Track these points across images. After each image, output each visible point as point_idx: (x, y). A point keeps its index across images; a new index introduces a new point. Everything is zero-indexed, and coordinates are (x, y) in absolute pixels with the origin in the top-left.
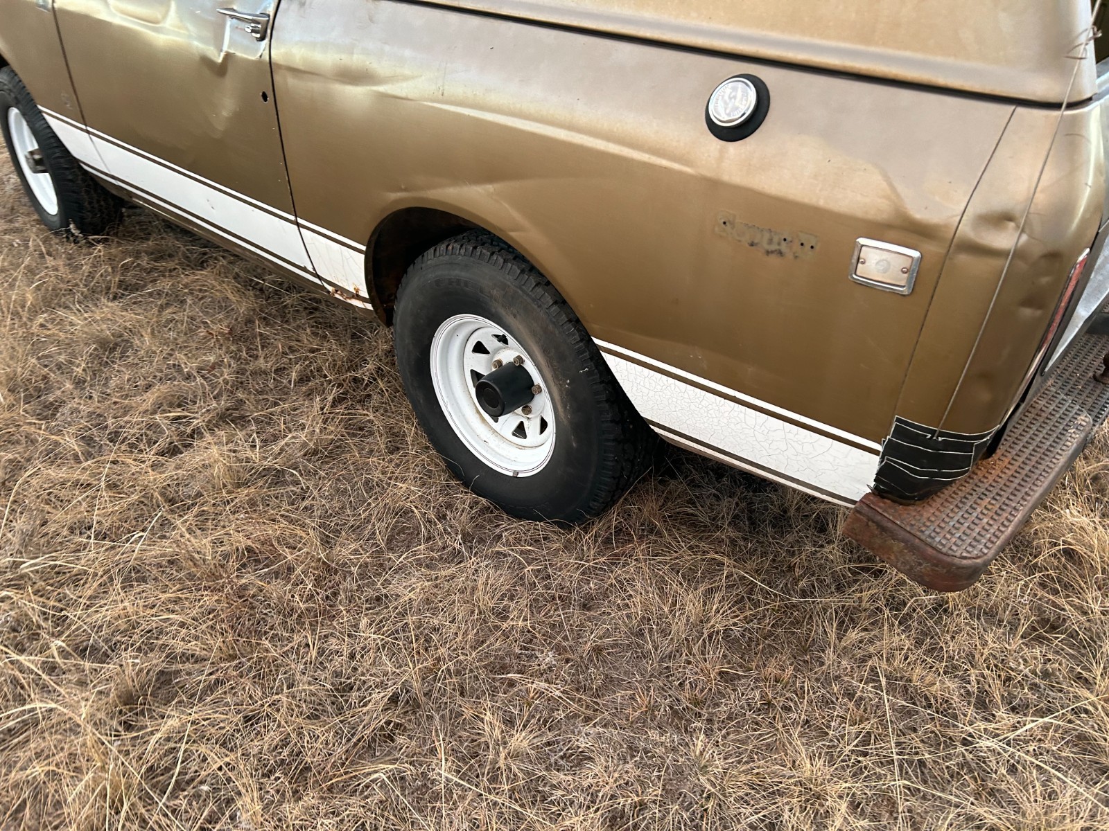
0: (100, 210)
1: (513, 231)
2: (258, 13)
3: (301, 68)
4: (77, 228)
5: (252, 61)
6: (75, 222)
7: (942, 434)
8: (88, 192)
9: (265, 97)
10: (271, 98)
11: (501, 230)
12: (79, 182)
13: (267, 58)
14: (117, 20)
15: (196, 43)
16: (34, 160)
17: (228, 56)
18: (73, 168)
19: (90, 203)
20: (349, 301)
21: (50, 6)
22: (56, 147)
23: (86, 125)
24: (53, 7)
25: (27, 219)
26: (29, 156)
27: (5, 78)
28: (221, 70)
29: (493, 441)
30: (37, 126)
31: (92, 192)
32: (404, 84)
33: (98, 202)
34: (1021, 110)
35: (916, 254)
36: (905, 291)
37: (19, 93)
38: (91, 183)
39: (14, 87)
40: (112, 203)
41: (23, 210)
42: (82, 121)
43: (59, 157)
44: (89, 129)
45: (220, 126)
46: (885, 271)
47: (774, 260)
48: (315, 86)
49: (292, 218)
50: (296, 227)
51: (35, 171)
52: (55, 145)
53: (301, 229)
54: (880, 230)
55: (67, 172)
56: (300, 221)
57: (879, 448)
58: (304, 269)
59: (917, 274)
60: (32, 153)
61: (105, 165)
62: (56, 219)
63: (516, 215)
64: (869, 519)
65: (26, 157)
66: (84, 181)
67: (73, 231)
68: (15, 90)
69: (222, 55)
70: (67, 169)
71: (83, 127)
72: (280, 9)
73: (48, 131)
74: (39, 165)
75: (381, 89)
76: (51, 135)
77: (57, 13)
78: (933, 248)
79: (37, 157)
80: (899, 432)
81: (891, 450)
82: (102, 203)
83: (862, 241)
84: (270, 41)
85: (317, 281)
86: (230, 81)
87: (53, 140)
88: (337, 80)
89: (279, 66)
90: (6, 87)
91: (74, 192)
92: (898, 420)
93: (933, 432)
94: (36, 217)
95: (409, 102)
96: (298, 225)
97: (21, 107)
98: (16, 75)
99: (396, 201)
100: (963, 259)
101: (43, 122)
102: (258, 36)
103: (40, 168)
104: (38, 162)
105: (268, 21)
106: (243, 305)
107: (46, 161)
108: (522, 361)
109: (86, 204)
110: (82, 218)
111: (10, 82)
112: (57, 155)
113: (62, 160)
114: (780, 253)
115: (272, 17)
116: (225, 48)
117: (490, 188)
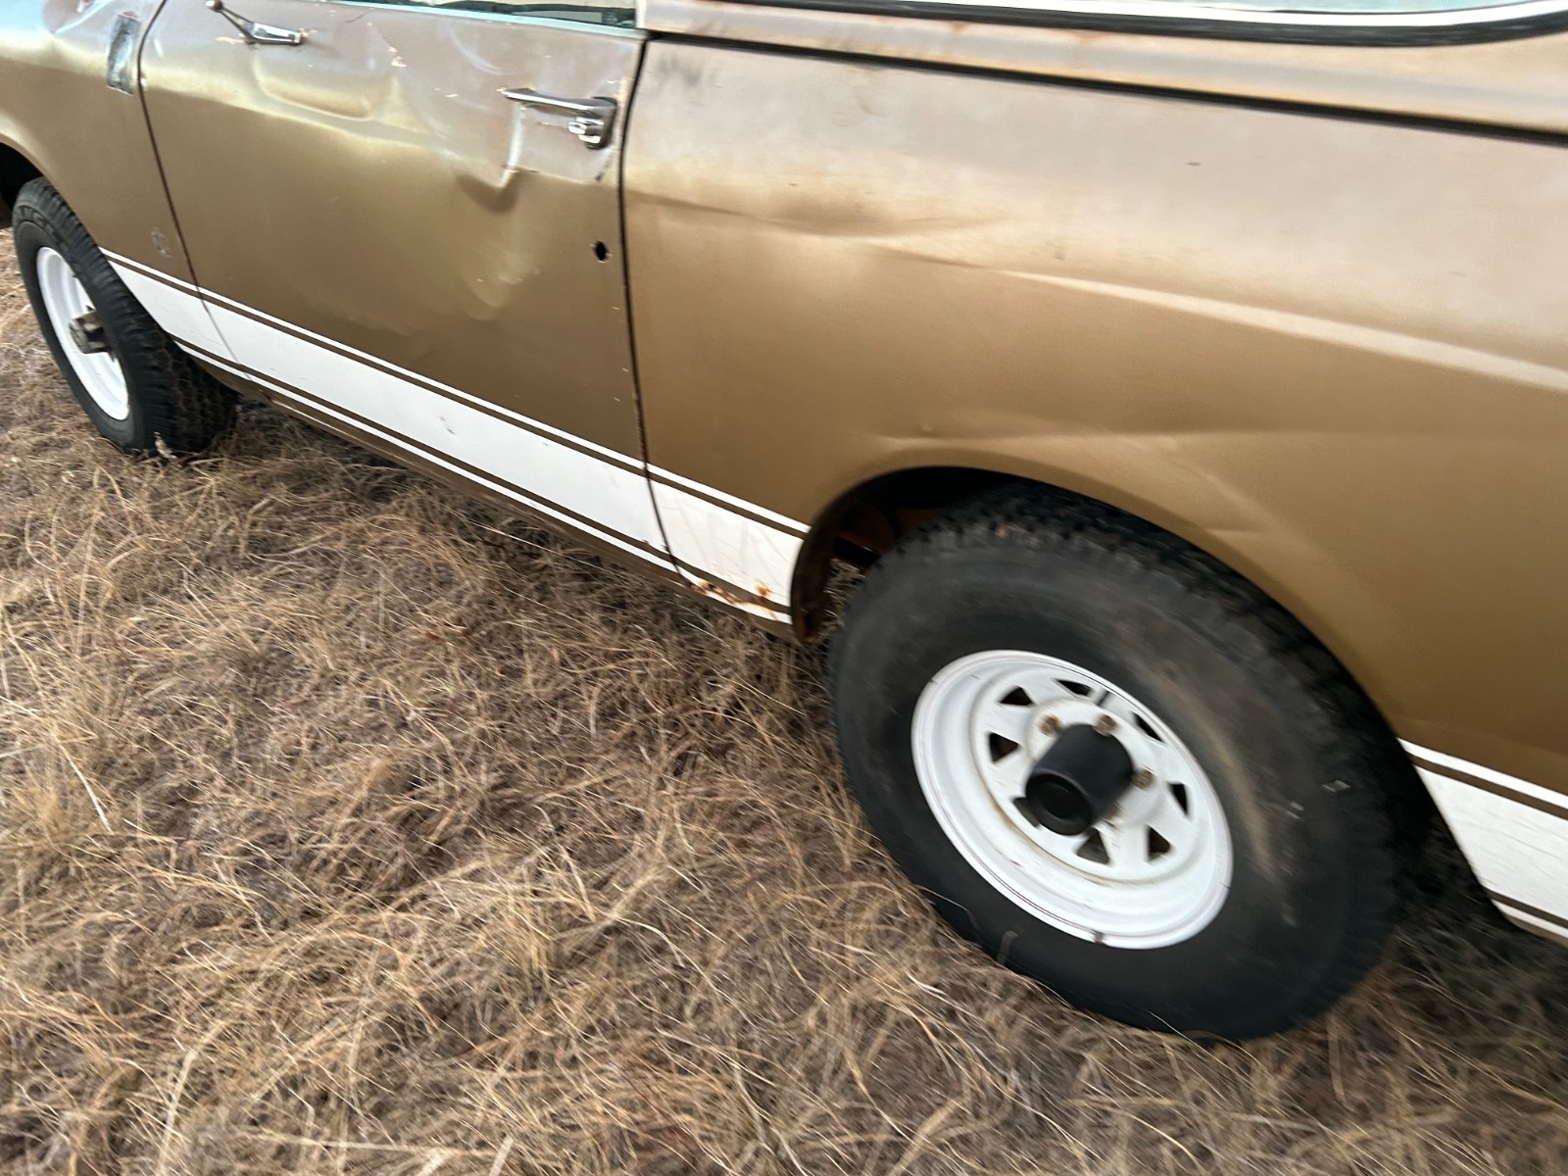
0: (203, 413)
1: (1221, 526)
2: (588, 96)
3: (694, 199)
4: (169, 445)
5: (579, 186)
6: (163, 438)
8: (183, 385)
9: (601, 251)
10: (615, 252)
12: (170, 369)
13: (613, 181)
14: (272, 112)
15: (448, 154)
16: (87, 333)
17: (520, 177)
18: (160, 347)
19: (187, 402)
20: (738, 606)
21: (134, 83)
22: (132, 314)
23: (197, 285)
24: (140, 85)
25: (67, 423)
26: (76, 326)
27: (35, 200)
28: (502, 201)
29: (1032, 864)
30: (96, 280)
31: (190, 384)
32: (956, 236)
33: (199, 399)
37: (63, 226)
38: (188, 370)
39: (53, 216)
40: (219, 397)
41: (61, 407)
42: (191, 279)
43: (132, 332)
44: (203, 291)
45: (493, 300)
48: (729, 235)
49: (639, 464)
50: (643, 480)
51: (87, 350)
52: (129, 311)
53: (653, 483)
55: (150, 355)
56: (652, 469)
58: (644, 546)
60: (81, 321)
61: (230, 350)
62: (123, 427)
63: (1237, 498)
65: (71, 328)
66: (176, 366)
67: (161, 452)
68: (53, 222)
69: (507, 174)
70: (148, 349)
71: (193, 288)
72: (641, 89)
73: (117, 288)
74: (95, 339)
75: (894, 243)
76: (120, 295)
77: (146, 96)
79: (90, 327)
82: (206, 401)
84: (622, 149)
85: (669, 566)
86: (519, 222)
87: (124, 303)
88: (780, 225)
89: (642, 198)
90: (36, 215)
91: (162, 387)
94: (83, 418)
95: (966, 271)
96: (648, 475)
97: (66, 249)
98: (55, 193)
99: (903, 454)
101: (106, 273)
102: (596, 140)
103: (95, 345)
104: (92, 336)
105: (615, 113)
106: (475, 577)
107: (108, 333)
108: (1113, 726)
109: (180, 405)
110: (173, 428)
111: (44, 207)
112: (131, 327)
113: (141, 336)
115: (622, 105)
116: (514, 161)
117: (1169, 442)
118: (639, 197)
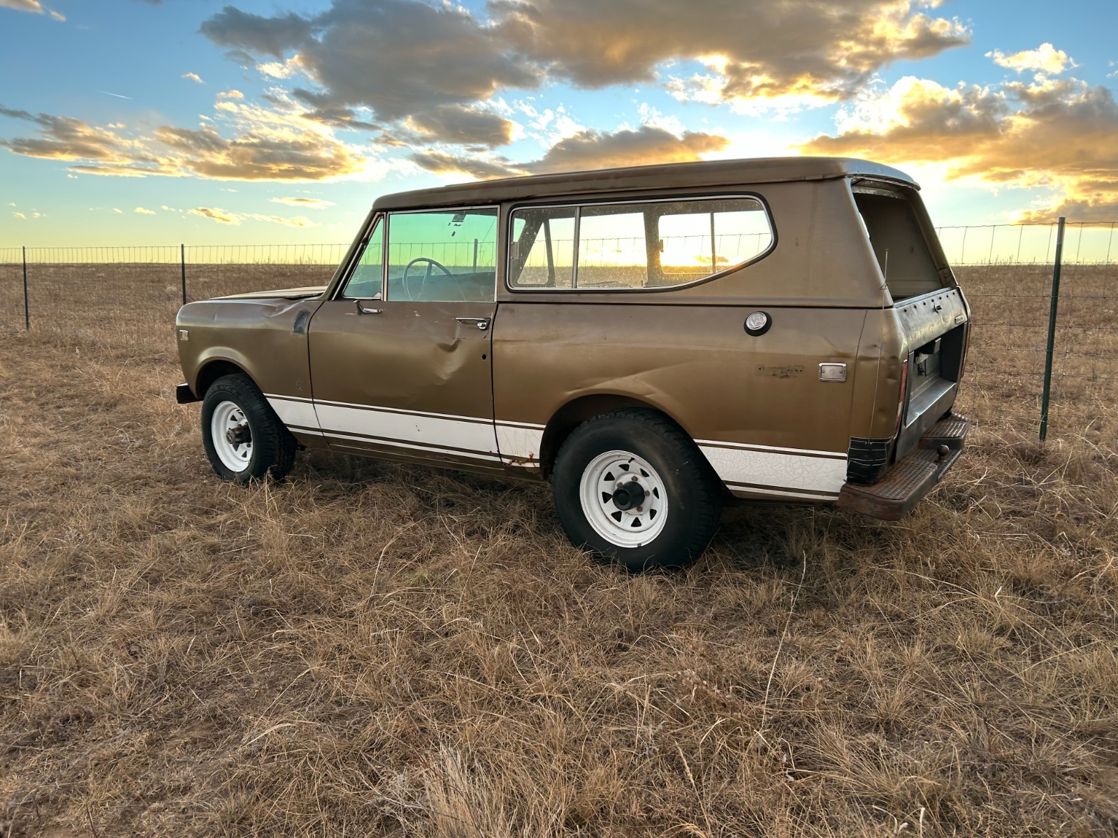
0: (283, 463)
1: (647, 394)
3: (513, 339)
7: (871, 441)
10: (488, 357)
11: (640, 395)
12: (277, 443)
13: (490, 338)
15: (434, 337)
16: (235, 435)
17: (459, 341)
18: (274, 434)
20: (523, 465)
21: (305, 331)
23: (313, 398)
24: (308, 332)
26: (231, 432)
28: (452, 348)
29: (619, 533)
32: (581, 338)
34: (869, 311)
35: (844, 365)
36: (843, 380)
42: (312, 396)
44: (317, 400)
45: (446, 378)
46: (833, 374)
47: (785, 380)
49: (492, 421)
50: (493, 425)
53: (496, 426)
54: (827, 359)
56: (496, 421)
57: (846, 455)
58: (490, 454)
59: (846, 372)
60: (233, 430)
61: (319, 423)
63: (650, 386)
64: (849, 493)
69: (455, 341)
71: (310, 400)
72: (497, 315)
75: (567, 342)
77: (310, 335)
78: (851, 361)
79: (237, 432)
80: (853, 444)
81: (851, 454)
83: (821, 365)
84: (492, 329)
85: (498, 459)
88: (537, 342)
90: (228, 387)
92: (852, 439)
93: (867, 440)
96: (495, 424)
97: (241, 398)
100: (863, 363)
102: (484, 328)
103: (237, 440)
104: (237, 436)
105: (490, 321)
108: (637, 479)
114: (787, 376)
115: (492, 319)
116: (457, 336)
117: (633, 377)
118: (497, 341)
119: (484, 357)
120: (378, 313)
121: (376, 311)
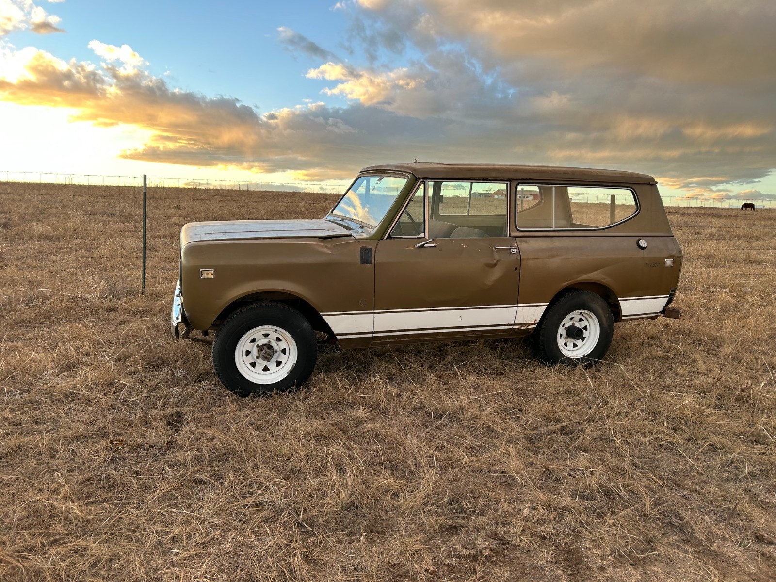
5: (512, 260)
10: (518, 269)
11: (599, 281)
13: (519, 258)
20: (527, 328)
24: (375, 262)
28: (494, 266)
35: (673, 260)
44: (376, 311)
45: (490, 284)
46: (670, 264)
56: (519, 305)
57: (668, 296)
61: (373, 328)
69: (496, 261)
71: (372, 311)
83: (666, 260)
84: (520, 253)
96: (517, 307)
114: (655, 266)
115: (517, 247)
118: (524, 259)
119: (516, 269)
120: (434, 247)
121: (433, 245)
